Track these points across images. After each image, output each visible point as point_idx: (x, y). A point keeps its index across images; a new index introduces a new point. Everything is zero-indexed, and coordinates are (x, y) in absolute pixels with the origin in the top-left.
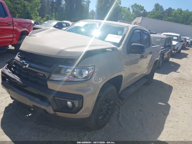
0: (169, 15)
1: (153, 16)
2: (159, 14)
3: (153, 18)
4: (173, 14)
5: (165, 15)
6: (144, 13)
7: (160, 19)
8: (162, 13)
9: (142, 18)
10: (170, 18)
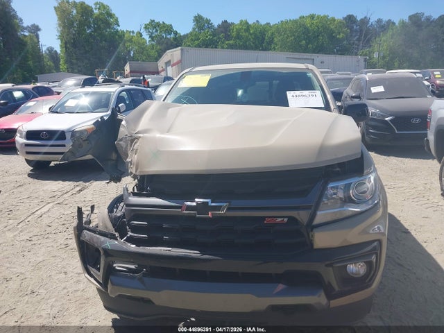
0: (228, 37)
1: (197, 42)
2: (207, 37)
3: (199, 46)
4: (234, 34)
5: (219, 38)
6: (175, 39)
7: (212, 48)
8: (214, 35)
9: (182, 50)
10: (231, 42)
